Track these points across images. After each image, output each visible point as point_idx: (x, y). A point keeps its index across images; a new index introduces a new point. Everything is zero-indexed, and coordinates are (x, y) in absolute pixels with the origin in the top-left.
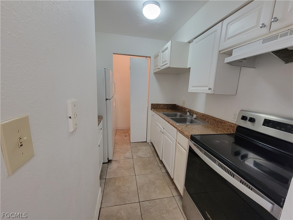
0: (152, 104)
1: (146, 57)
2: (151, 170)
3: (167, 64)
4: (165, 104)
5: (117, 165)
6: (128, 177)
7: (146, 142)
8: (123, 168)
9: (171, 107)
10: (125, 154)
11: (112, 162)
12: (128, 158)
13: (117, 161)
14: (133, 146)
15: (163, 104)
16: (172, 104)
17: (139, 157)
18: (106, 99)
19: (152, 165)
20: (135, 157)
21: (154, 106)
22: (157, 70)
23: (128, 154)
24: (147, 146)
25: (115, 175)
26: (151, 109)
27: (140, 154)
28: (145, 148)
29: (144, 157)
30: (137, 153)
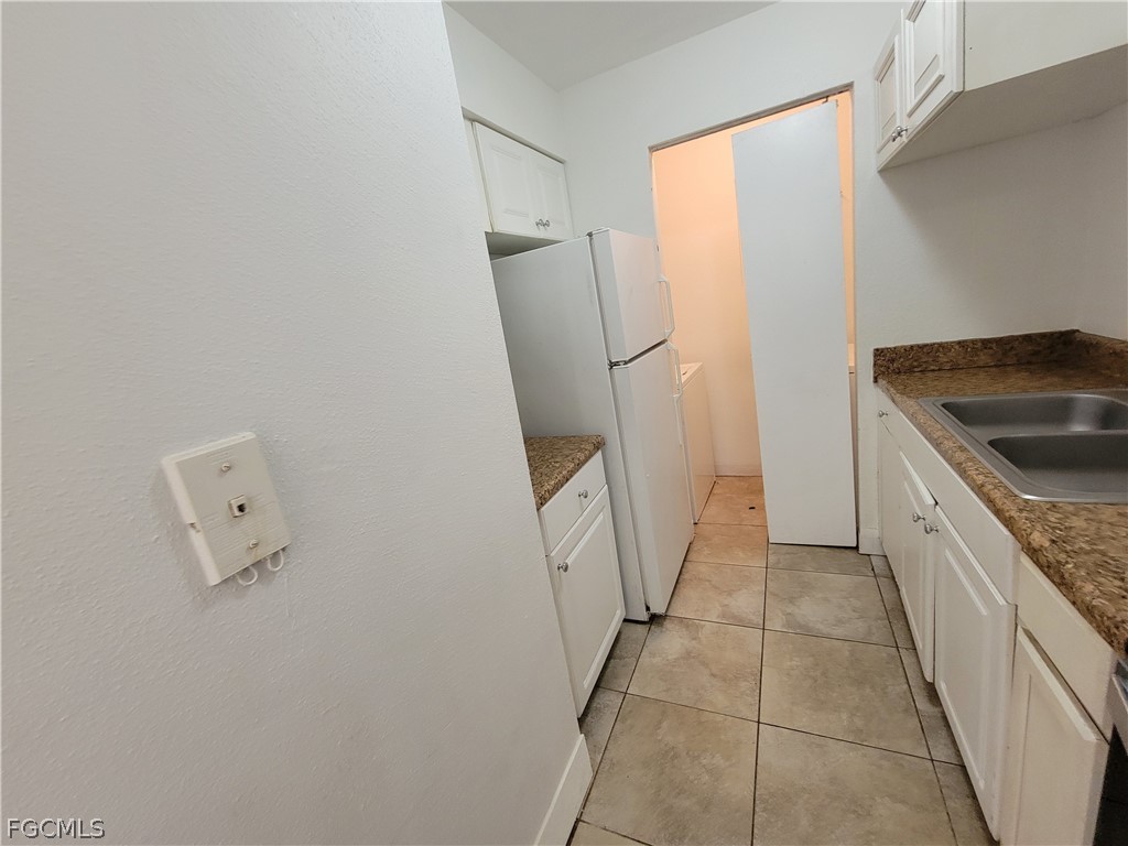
0: (878, 353)
1: (824, 96)
2: (859, 722)
3: (941, 78)
4: (974, 342)
5: (682, 644)
6: (719, 718)
7: (857, 548)
8: (705, 664)
9: (1036, 353)
10: (730, 594)
11: (668, 624)
12: (740, 622)
13: (687, 626)
14: (778, 562)
15: (959, 343)
16: (1043, 336)
17: (800, 626)
18: (612, 365)
19: (868, 690)
20: (776, 623)
21: (892, 361)
22: (894, 147)
23: (746, 602)
24: (858, 573)
25: (667, 691)
26: (876, 380)
27: (810, 611)
28: (844, 581)
29: (825, 630)
30: (792, 600)
